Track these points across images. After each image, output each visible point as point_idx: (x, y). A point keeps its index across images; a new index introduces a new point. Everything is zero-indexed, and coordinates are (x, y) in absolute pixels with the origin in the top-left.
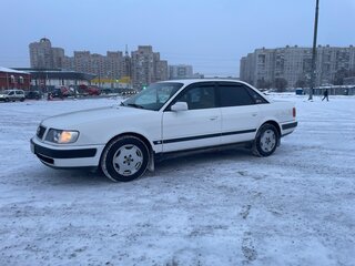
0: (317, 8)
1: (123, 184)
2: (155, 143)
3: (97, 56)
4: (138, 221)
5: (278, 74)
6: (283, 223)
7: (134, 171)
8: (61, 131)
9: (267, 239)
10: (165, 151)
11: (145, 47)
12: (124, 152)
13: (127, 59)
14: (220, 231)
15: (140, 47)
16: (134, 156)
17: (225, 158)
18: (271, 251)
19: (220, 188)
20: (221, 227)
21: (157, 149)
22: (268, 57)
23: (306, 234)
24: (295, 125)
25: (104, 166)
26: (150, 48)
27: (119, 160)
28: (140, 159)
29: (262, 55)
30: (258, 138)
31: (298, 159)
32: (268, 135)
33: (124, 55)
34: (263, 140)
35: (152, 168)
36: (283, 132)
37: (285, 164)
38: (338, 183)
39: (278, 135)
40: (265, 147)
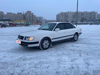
0: (78, 2)
1: (45, 50)
2: (52, 39)
3: (14, 14)
4: (57, 59)
5: (66, 19)
6: (90, 56)
7: (47, 47)
8: (29, 37)
9: (89, 60)
10: (54, 41)
11: (29, 11)
12: (45, 42)
13: (24, 15)
14: (77, 60)
15: (27, 11)
16: (47, 43)
17: (66, 42)
18: (92, 63)
19: (70, 50)
20: (77, 59)
21: (52, 41)
22: (64, 14)
23: (96, 59)
24: (81, 33)
25: (41, 46)
26: (30, 12)
27: (44, 44)
28: (49, 44)
29: (62, 14)
30: (74, 37)
31: (83, 42)
32: (76, 36)
33: (23, 13)
34: (75, 37)
35: (51, 46)
36: (79, 35)
37: (81, 43)
38: (96, 47)
39: (78, 36)
40: (75, 39)
